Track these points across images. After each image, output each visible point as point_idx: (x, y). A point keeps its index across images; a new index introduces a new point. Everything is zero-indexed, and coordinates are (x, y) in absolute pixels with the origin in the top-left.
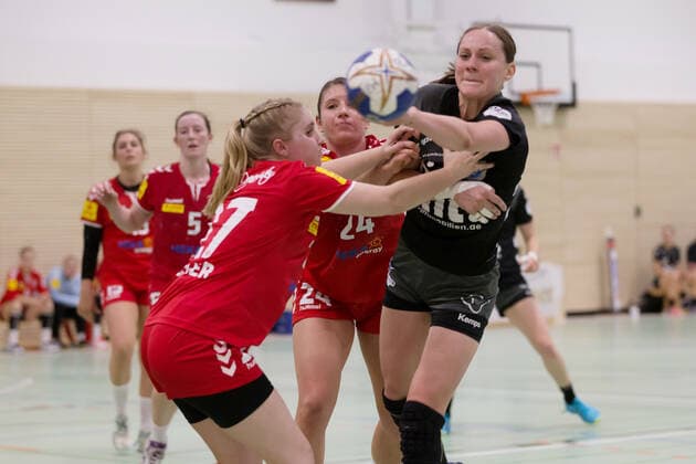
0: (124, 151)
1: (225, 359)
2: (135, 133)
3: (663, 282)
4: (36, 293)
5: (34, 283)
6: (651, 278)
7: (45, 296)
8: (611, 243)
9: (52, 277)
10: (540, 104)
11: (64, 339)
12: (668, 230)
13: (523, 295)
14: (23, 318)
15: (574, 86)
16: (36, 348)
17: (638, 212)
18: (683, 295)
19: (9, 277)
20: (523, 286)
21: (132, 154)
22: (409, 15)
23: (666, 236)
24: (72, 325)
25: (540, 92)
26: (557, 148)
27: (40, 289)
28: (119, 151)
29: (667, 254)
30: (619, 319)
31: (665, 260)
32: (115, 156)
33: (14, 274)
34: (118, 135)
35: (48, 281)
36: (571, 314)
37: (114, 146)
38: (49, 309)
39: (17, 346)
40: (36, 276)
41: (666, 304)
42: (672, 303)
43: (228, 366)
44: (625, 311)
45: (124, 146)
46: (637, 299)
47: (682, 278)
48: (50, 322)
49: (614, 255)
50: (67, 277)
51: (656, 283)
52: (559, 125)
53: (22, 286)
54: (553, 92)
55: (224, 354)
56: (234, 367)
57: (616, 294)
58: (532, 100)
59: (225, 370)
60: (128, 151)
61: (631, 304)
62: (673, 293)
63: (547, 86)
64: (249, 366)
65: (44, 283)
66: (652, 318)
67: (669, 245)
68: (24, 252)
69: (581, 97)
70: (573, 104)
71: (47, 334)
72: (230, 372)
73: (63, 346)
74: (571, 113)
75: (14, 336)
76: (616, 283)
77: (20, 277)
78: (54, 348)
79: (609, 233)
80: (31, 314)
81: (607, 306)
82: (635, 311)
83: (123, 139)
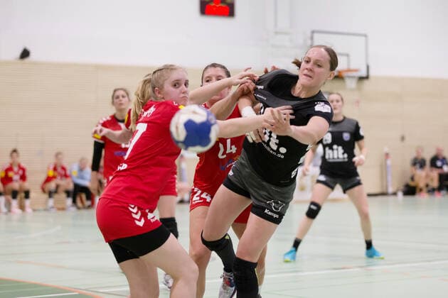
0: (117, 100)
1: (137, 217)
2: (125, 90)
3: (416, 178)
4: (64, 178)
5: (63, 172)
6: (409, 175)
7: (69, 180)
8: (387, 155)
9: (73, 169)
10: (349, 77)
11: (79, 204)
12: (420, 149)
13: (359, 183)
14: (56, 192)
15: (368, 67)
16: (63, 209)
17: (403, 138)
18: (427, 186)
19: (49, 168)
20: (358, 178)
21: (123, 102)
22: (276, 25)
23: (418, 152)
24: (84, 196)
25: (349, 70)
26: (358, 102)
27: (66, 176)
28: (115, 100)
29: (419, 162)
30: (391, 198)
31: (418, 166)
32: (113, 103)
33: (52, 167)
34: (115, 91)
35: (71, 171)
36: (369, 195)
37: (113, 97)
38: (71, 187)
39: (53, 207)
40: (64, 169)
41: (418, 190)
42: (421, 190)
43: (140, 220)
44: (395, 194)
45: (118, 97)
46: (402, 188)
47: (427, 176)
48: (71, 194)
49: (389, 162)
50: (81, 169)
51: (412, 179)
52: (359, 89)
53: (56, 174)
54: (356, 71)
55: (136, 214)
56: (143, 221)
57: (390, 184)
58: (344, 74)
59: (137, 223)
60: (121, 101)
61: (398, 190)
62: (422, 184)
63: (352, 67)
64: (152, 221)
65: (68, 173)
66: (409, 198)
67: (420, 157)
68: (57, 155)
69: (372, 73)
70: (367, 77)
71: (69, 201)
72: (141, 224)
73: (79, 208)
74: (366, 82)
75: (51, 202)
76: (390, 178)
77: (55, 169)
78: (74, 209)
79: (386, 150)
80: (61, 189)
81: (385, 191)
82: (400, 194)
83: (117, 93)
